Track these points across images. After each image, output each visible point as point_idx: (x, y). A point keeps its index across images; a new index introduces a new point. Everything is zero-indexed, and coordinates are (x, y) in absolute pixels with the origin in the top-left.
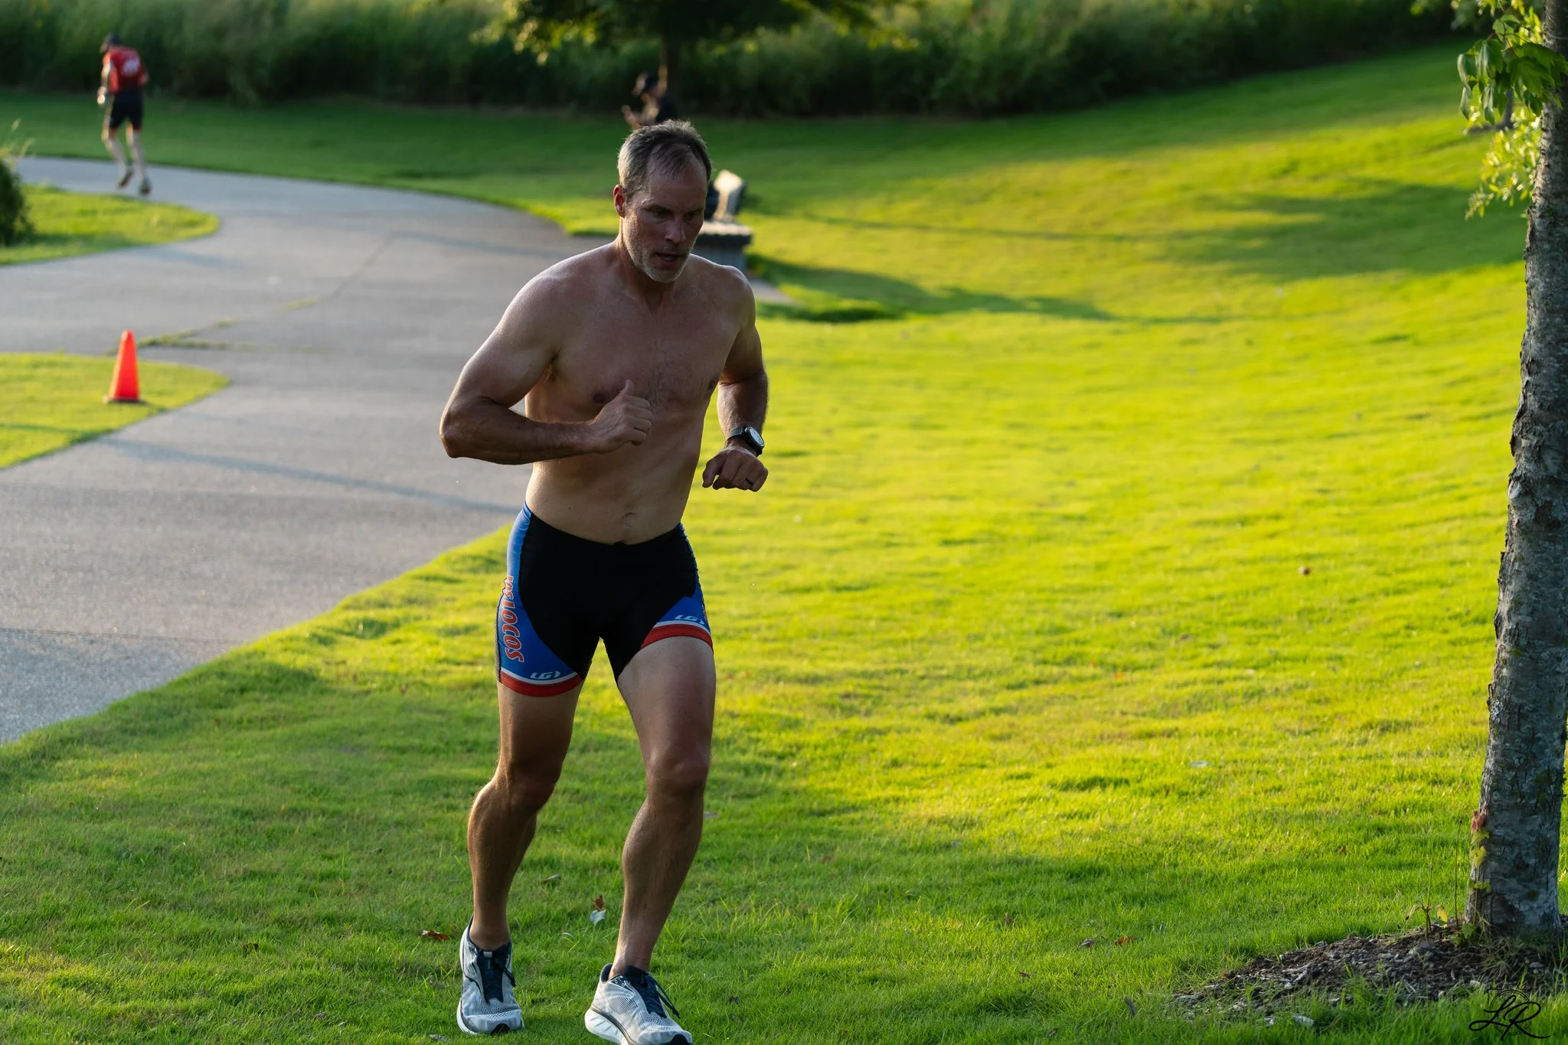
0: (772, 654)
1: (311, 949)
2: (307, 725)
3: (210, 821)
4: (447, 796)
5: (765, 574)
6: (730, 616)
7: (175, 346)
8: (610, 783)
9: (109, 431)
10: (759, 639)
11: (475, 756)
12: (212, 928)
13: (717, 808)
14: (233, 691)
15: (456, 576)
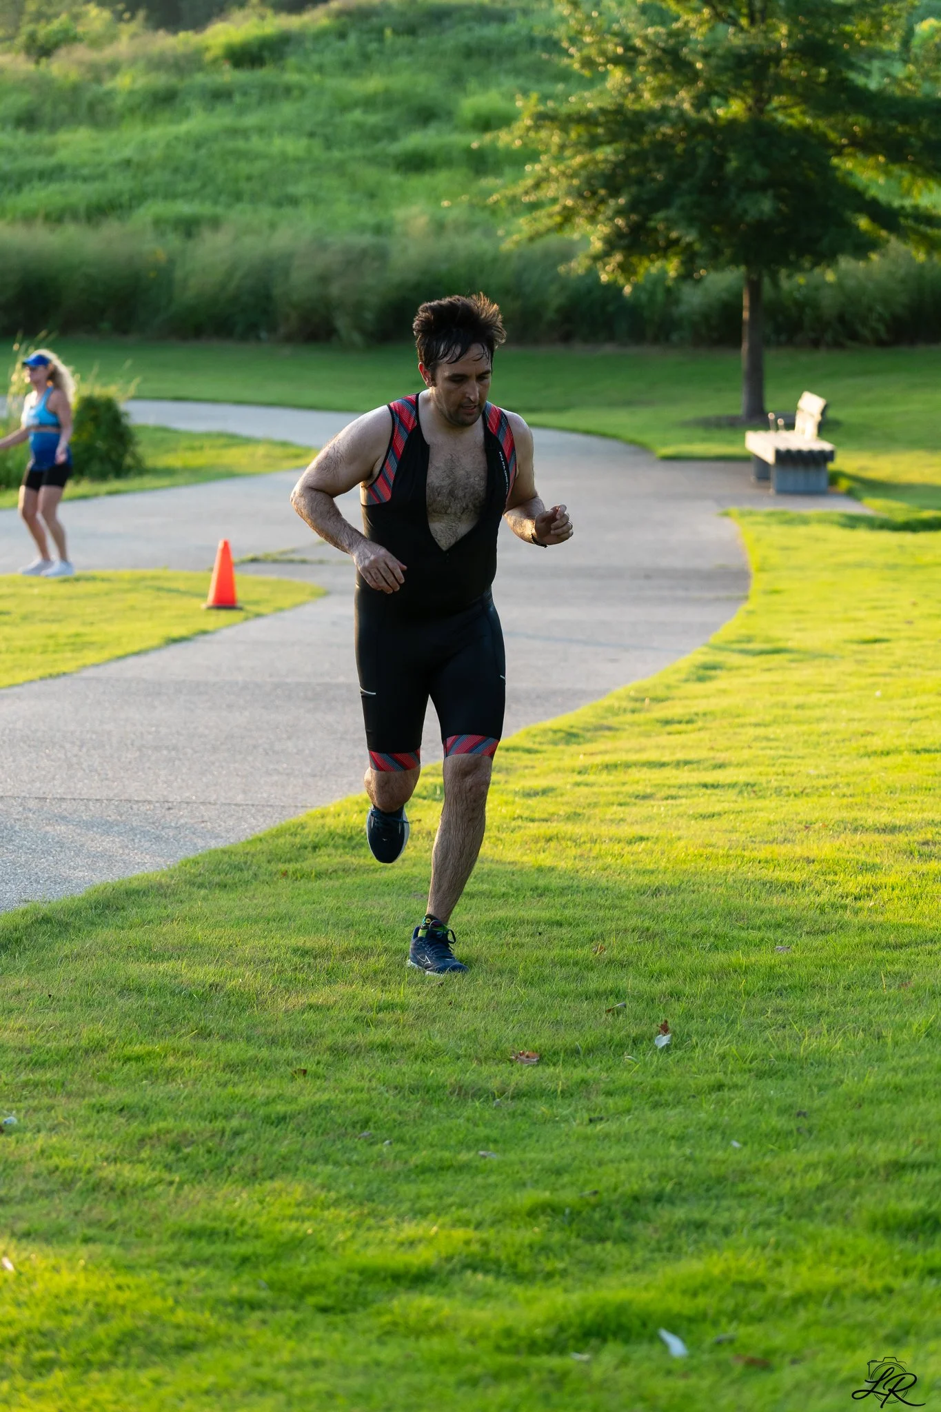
0: (850, 807)
1: (362, 1075)
2: (377, 875)
3: (269, 960)
4: (513, 935)
5: (844, 740)
6: (808, 775)
7: (275, 561)
8: (681, 921)
9: (204, 633)
10: (837, 795)
11: (546, 900)
12: (260, 1056)
13: (791, 943)
14: (306, 848)
15: (536, 747)
